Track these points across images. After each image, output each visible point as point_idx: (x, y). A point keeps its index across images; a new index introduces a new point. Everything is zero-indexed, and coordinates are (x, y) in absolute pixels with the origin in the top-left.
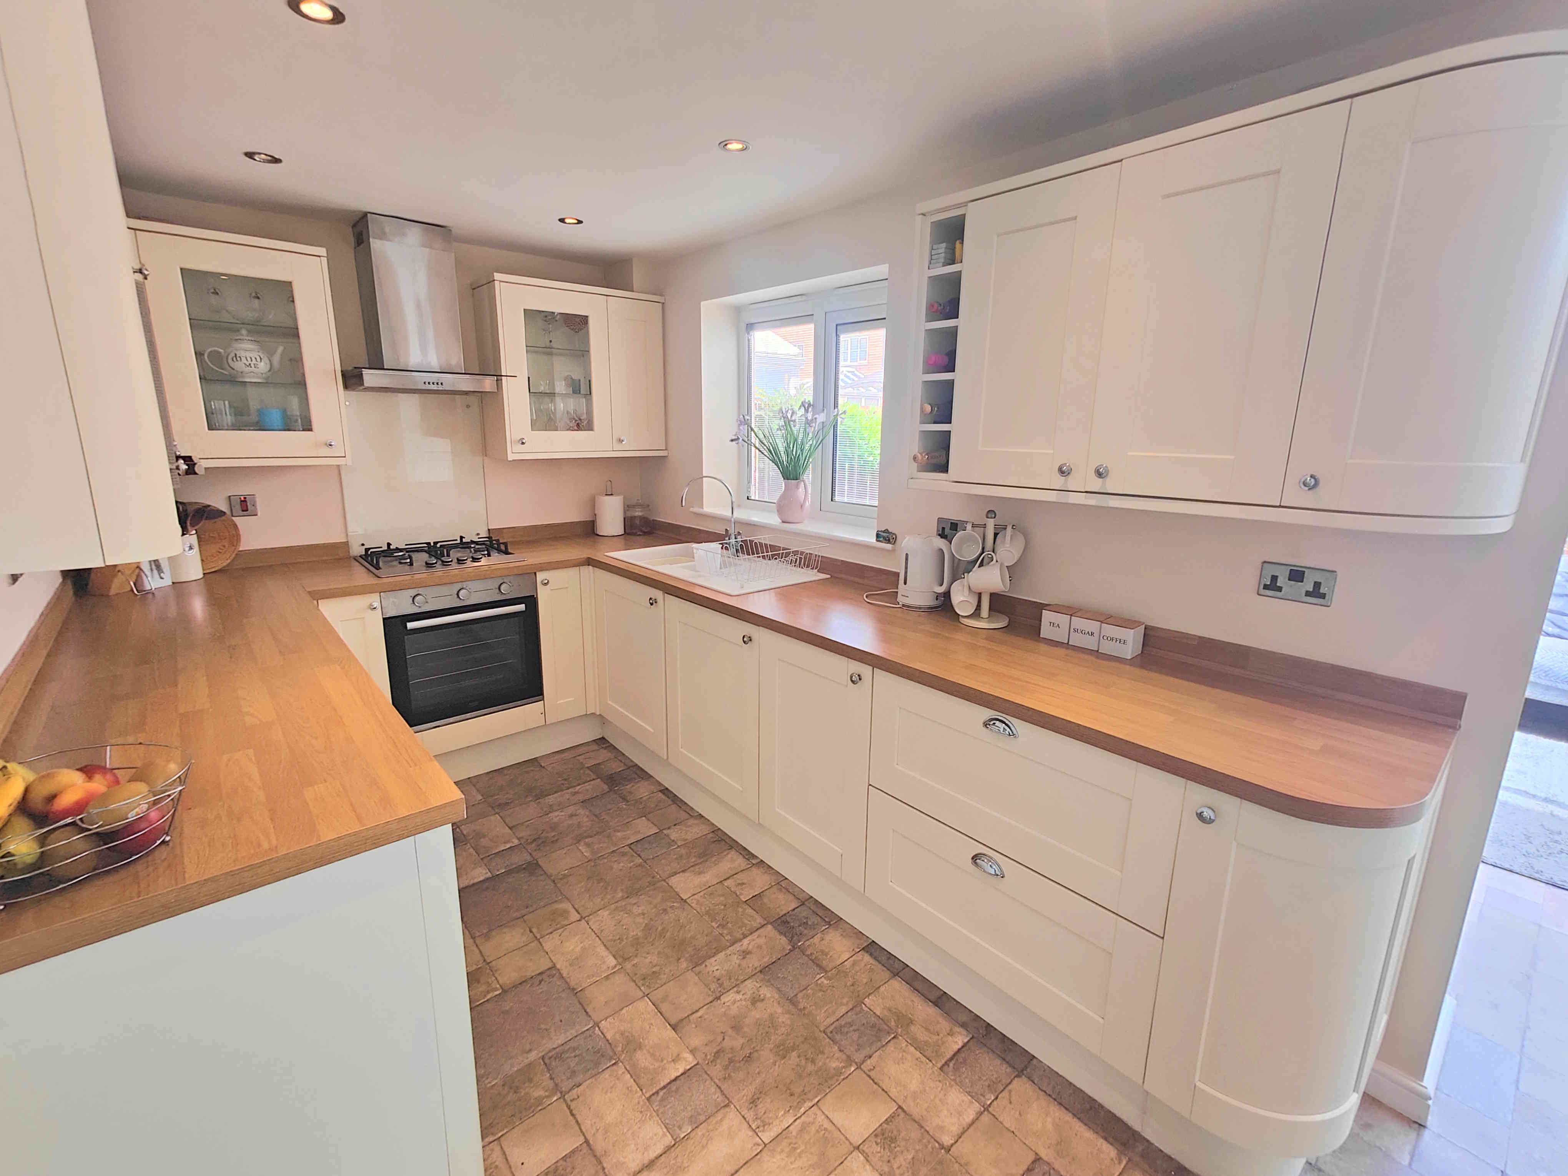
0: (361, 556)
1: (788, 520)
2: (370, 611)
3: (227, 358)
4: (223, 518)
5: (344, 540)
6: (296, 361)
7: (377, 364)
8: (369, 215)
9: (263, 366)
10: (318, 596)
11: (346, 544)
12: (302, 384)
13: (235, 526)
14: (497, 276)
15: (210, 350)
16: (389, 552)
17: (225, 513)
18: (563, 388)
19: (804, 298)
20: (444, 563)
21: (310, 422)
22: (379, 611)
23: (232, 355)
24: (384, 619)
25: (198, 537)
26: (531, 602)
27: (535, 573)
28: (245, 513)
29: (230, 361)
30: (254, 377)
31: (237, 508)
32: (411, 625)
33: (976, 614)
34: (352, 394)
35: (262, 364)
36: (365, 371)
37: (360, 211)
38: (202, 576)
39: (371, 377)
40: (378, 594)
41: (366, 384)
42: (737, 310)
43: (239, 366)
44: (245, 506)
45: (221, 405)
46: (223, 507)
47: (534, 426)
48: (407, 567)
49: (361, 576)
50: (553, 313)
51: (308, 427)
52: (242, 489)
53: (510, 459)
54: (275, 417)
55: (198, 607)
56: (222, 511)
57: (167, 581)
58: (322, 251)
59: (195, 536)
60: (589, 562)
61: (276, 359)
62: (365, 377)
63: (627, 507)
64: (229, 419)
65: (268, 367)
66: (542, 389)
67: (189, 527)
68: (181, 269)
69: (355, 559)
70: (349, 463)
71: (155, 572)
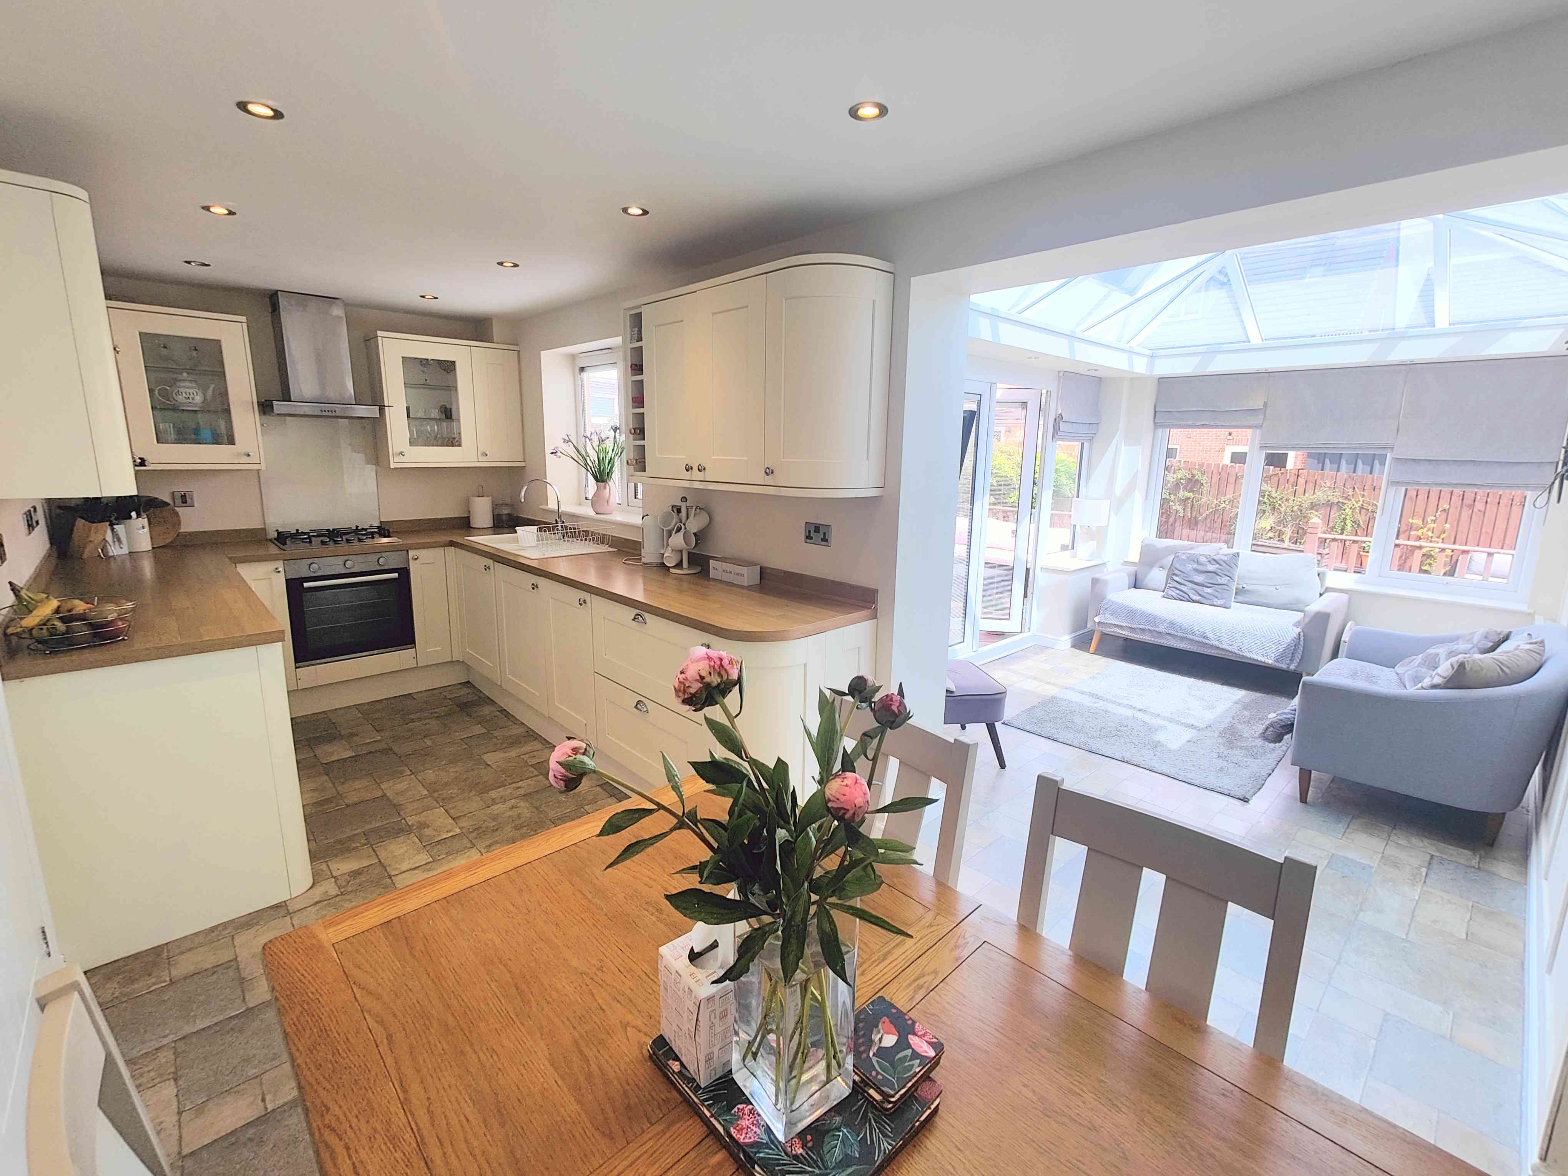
0: (275, 539)
1: (600, 512)
2: (275, 574)
3: (172, 395)
4: (168, 508)
5: (263, 527)
6: (224, 394)
7: (286, 396)
8: (279, 292)
9: (198, 399)
10: (236, 561)
11: (264, 529)
12: (228, 411)
13: (177, 513)
14: (379, 333)
15: (158, 388)
16: (296, 536)
17: (169, 504)
18: (436, 414)
19: (610, 350)
20: (336, 542)
21: (233, 439)
22: (282, 573)
23: (176, 391)
24: (286, 580)
25: (149, 520)
26: (404, 573)
27: (407, 551)
28: (184, 505)
29: (174, 395)
30: (192, 407)
31: (179, 501)
32: (306, 585)
33: (679, 565)
34: (266, 418)
35: (198, 397)
36: (275, 403)
37: (270, 290)
38: (151, 549)
39: (279, 406)
40: (282, 562)
41: (276, 411)
42: (573, 357)
43: (181, 399)
44: (184, 499)
45: (168, 428)
46: (168, 500)
47: (412, 443)
48: (308, 544)
49: (274, 550)
50: (427, 359)
51: (231, 441)
52: (181, 488)
53: (392, 467)
54: (206, 434)
55: (147, 568)
56: (166, 503)
57: (125, 551)
58: (244, 319)
59: (146, 519)
60: (452, 544)
61: (210, 392)
62: (275, 406)
63: (495, 506)
64: (173, 436)
65: (202, 399)
66: (419, 415)
67: (142, 513)
68: (140, 334)
69: (270, 540)
70: (263, 468)
71: (117, 543)
